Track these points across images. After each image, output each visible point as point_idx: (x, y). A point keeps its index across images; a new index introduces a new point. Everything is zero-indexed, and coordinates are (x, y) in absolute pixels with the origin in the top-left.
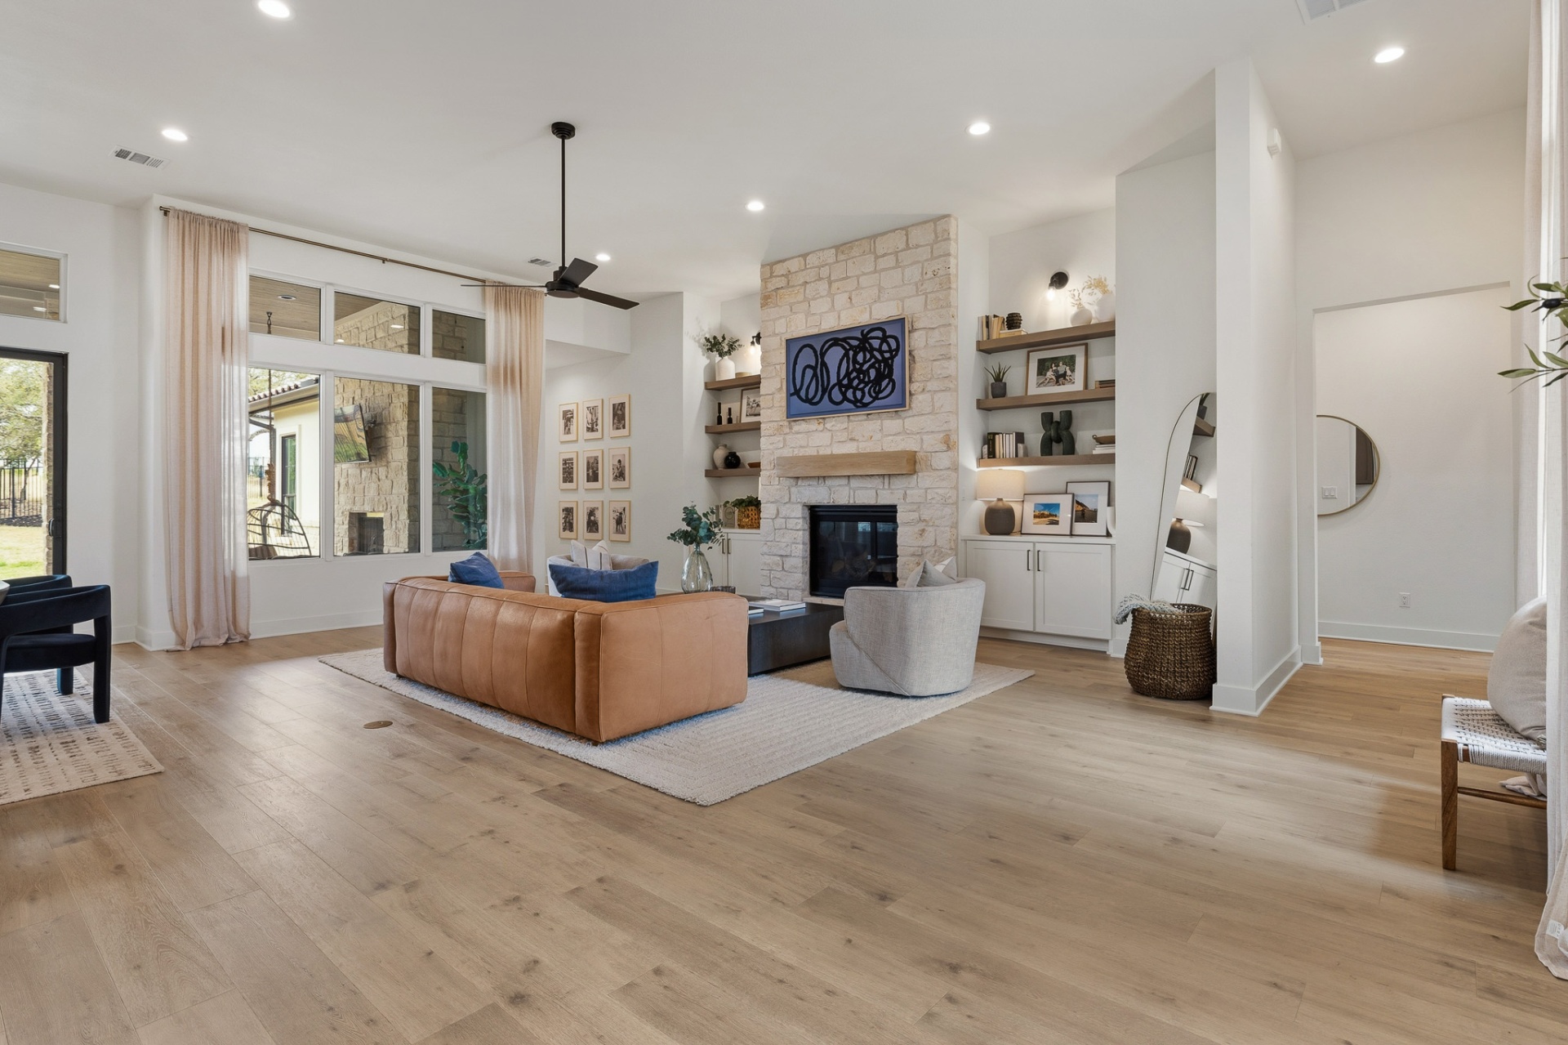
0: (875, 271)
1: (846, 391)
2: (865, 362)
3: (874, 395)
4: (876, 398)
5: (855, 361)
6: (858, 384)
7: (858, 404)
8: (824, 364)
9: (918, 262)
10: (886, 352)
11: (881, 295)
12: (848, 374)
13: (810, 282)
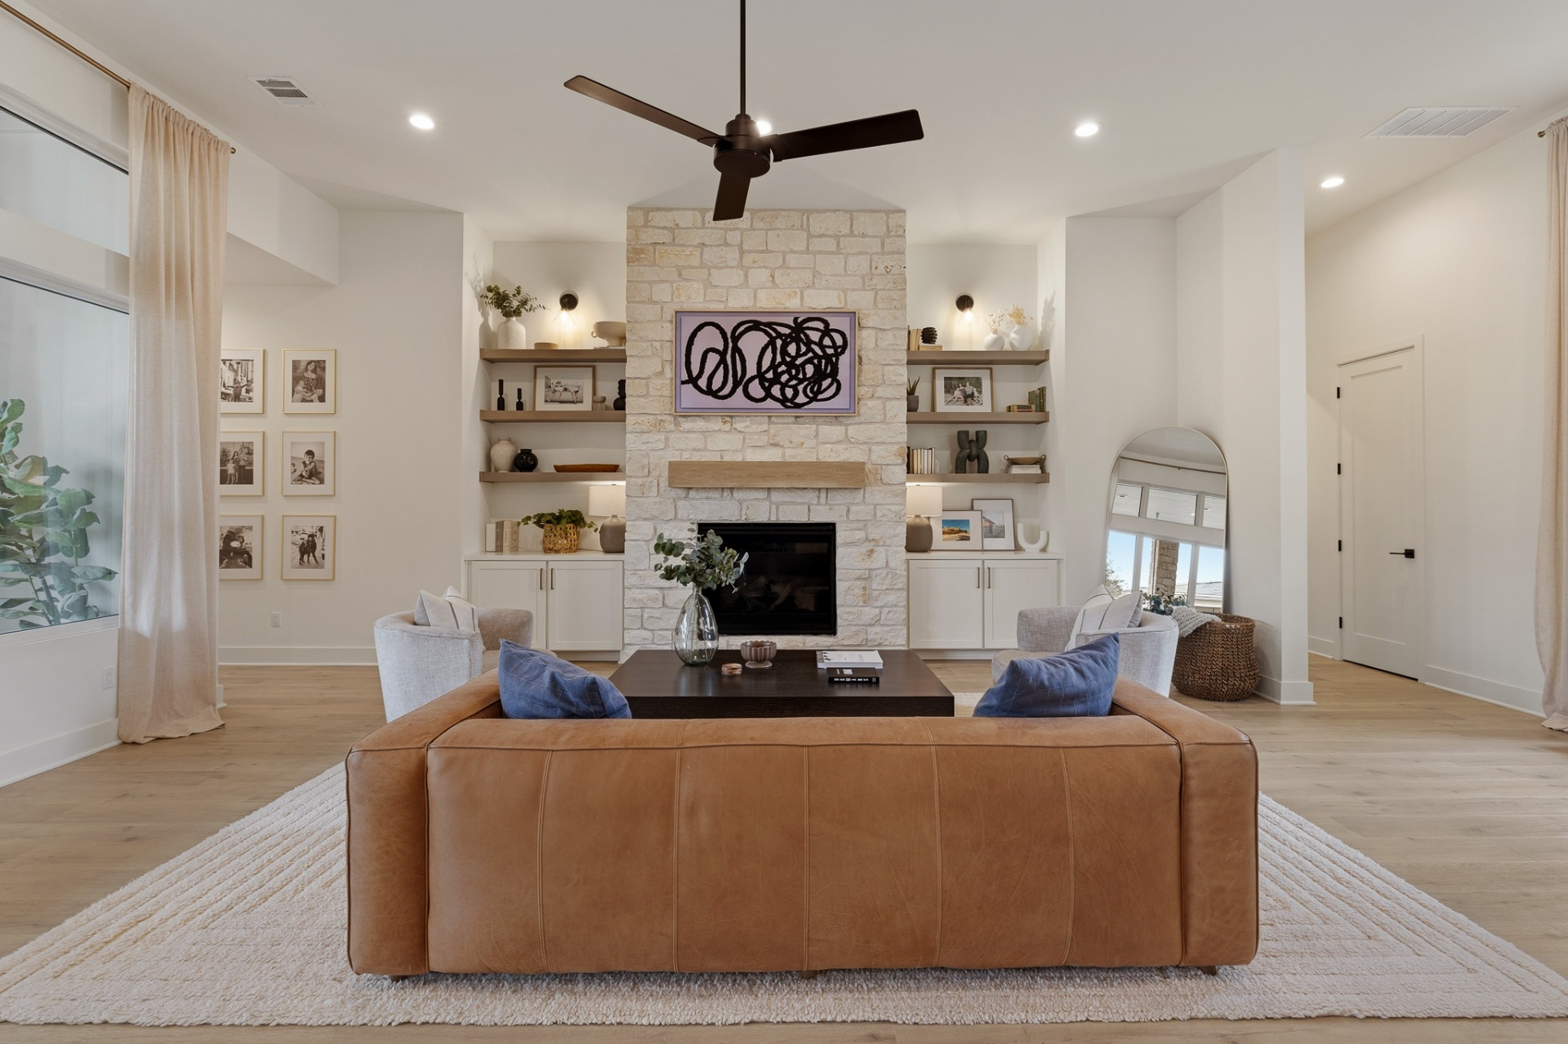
0: (807, 251)
1: (771, 386)
2: (798, 355)
3: (811, 395)
4: (812, 400)
5: (784, 352)
6: (789, 381)
7: (789, 404)
8: (737, 350)
9: (866, 253)
10: (829, 347)
11: (816, 281)
12: (773, 366)
13: (711, 246)
